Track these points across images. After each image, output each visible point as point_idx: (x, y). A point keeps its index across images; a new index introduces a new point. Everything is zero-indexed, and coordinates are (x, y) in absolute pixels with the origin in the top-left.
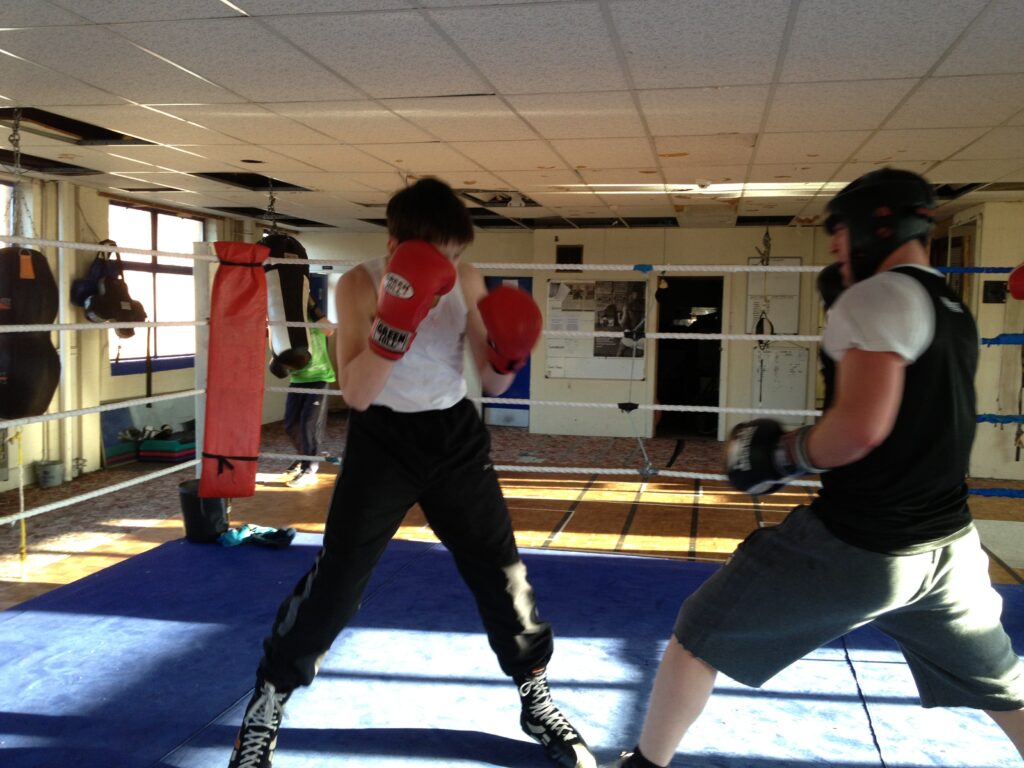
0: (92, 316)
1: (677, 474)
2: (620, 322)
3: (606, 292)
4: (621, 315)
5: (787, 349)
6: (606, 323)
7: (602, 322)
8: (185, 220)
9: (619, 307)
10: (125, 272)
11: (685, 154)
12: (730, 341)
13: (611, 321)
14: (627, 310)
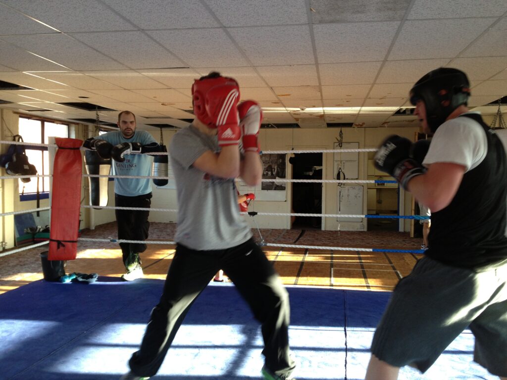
0: (9, 172)
1: (298, 246)
2: (274, 173)
3: (267, 159)
4: (274, 171)
5: (353, 186)
6: (267, 174)
7: (265, 173)
8: (58, 125)
9: (273, 167)
10: (27, 151)
11: (289, 95)
12: (326, 183)
13: (269, 173)
14: (277, 168)
